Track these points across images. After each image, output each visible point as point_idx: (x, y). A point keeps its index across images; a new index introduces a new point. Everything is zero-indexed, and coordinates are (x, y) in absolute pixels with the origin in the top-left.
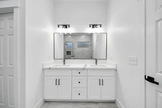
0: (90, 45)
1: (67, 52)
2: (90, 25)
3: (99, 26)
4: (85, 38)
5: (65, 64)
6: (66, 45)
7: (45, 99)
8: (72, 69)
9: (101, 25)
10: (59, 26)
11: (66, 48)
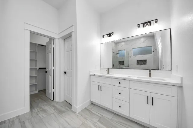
0: (153, 51)
1: (120, 62)
2: (139, 25)
3: (153, 23)
4: (144, 42)
5: (110, 74)
6: (118, 54)
7: (92, 101)
8: (112, 78)
9: (156, 20)
10: (103, 37)
11: (118, 57)
